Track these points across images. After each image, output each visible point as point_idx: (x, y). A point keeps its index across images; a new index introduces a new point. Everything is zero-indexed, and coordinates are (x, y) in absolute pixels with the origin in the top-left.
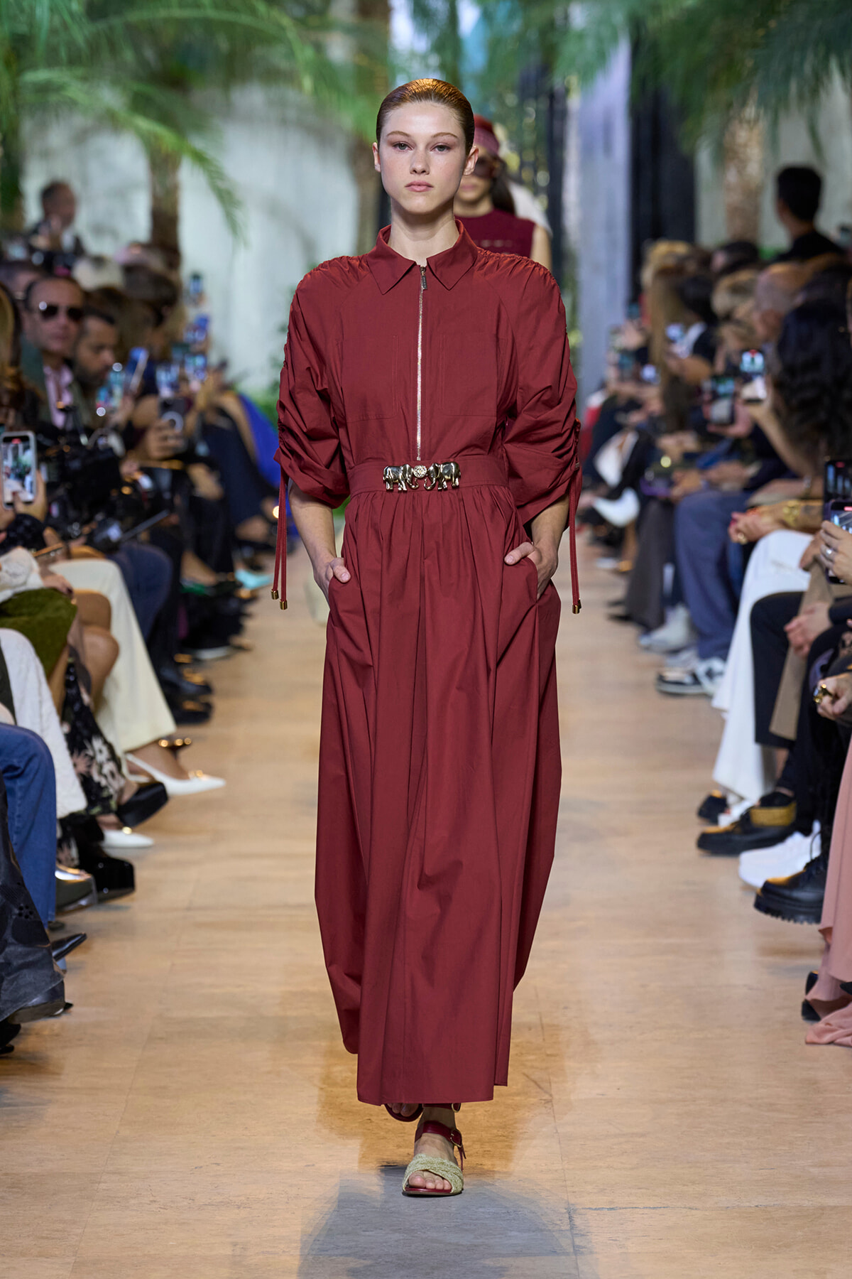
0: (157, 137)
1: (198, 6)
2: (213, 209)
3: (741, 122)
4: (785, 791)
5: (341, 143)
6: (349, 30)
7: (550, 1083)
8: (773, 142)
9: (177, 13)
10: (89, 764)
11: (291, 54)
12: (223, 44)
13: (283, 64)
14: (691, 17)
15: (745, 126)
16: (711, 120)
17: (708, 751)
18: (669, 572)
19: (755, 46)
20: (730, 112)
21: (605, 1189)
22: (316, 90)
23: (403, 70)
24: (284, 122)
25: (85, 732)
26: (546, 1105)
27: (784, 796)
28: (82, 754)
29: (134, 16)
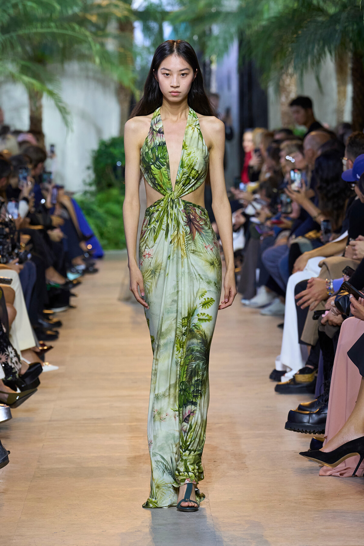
0: (32, 84)
1: (49, 27)
2: (57, 115)
3: (287, 75)
4: (310, 366)
5: (113, 86)
6: (115, 37)
7: (208, 494)
8: (301, 83)
9: (40, 30)
10: (7, 358)
11: (90, 48)
12: (61, 44)
13: (87, 52)
14: (265, 29)
15: (289, 77)
16: (274, 74)
17: (276, 350)
18: (258, 272)
19: (293, 42)
20: (282, 70)
21: (233, 540)
22: (101, 63)
23: (140, 54)
24: (87, 77)
25: (5, 344)
26: (207, 504)
27: (310, 368)
28: (4, 354)
29: (21, 32)
